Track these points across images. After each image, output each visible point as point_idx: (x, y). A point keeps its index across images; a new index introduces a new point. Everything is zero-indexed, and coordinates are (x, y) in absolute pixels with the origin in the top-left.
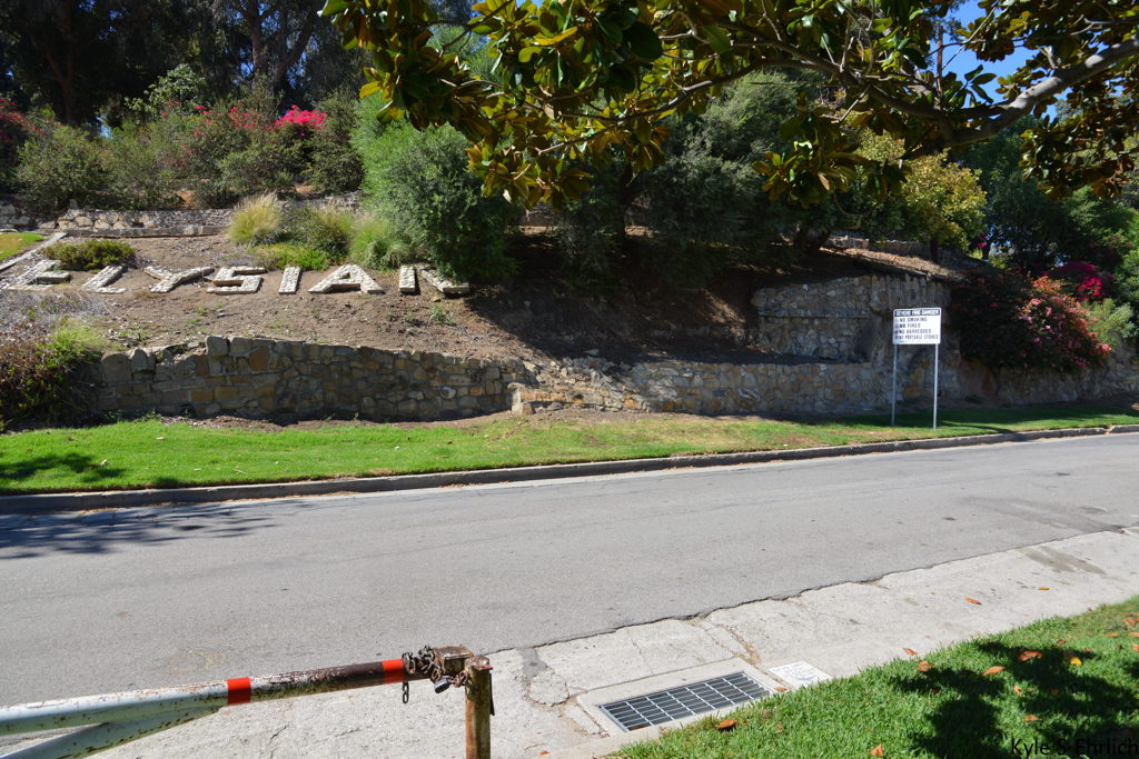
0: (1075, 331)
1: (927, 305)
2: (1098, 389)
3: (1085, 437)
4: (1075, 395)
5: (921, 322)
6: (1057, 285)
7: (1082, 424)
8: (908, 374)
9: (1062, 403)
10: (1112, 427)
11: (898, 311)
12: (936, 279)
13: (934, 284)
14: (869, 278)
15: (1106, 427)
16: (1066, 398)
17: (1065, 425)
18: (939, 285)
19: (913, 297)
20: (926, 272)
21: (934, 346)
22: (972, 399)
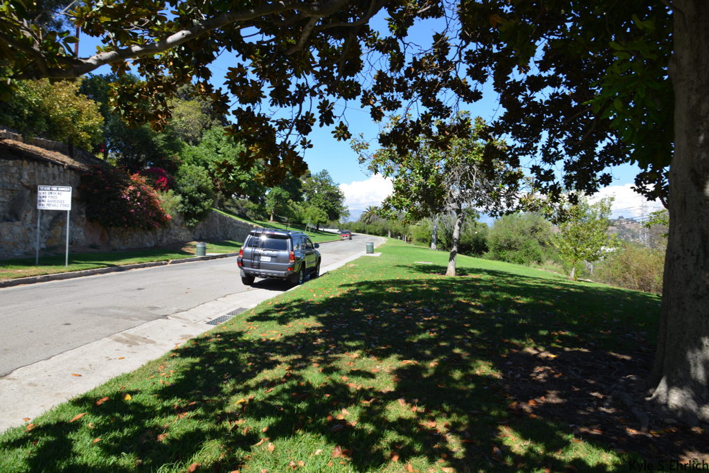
0: (153, 206)
1: (63, 184)
2: (165, 240)
3: (157, 267)
4: (153, 243)
5: (58, 195)
6: (144, 179)
7: (155, 260)
8: (49, 230)
9: (146, 248)
10: (171, 261)
11: (42, 187)
12: (71, 168)
13: (69, 171)
14: (21, 162)
15: (168, 261)
16: (148, 244)
17: (146, 260)
18: (73, 172)
19: (54, 178)
20: (64, 162)
21: (66, 211)
22: (93, 246)
